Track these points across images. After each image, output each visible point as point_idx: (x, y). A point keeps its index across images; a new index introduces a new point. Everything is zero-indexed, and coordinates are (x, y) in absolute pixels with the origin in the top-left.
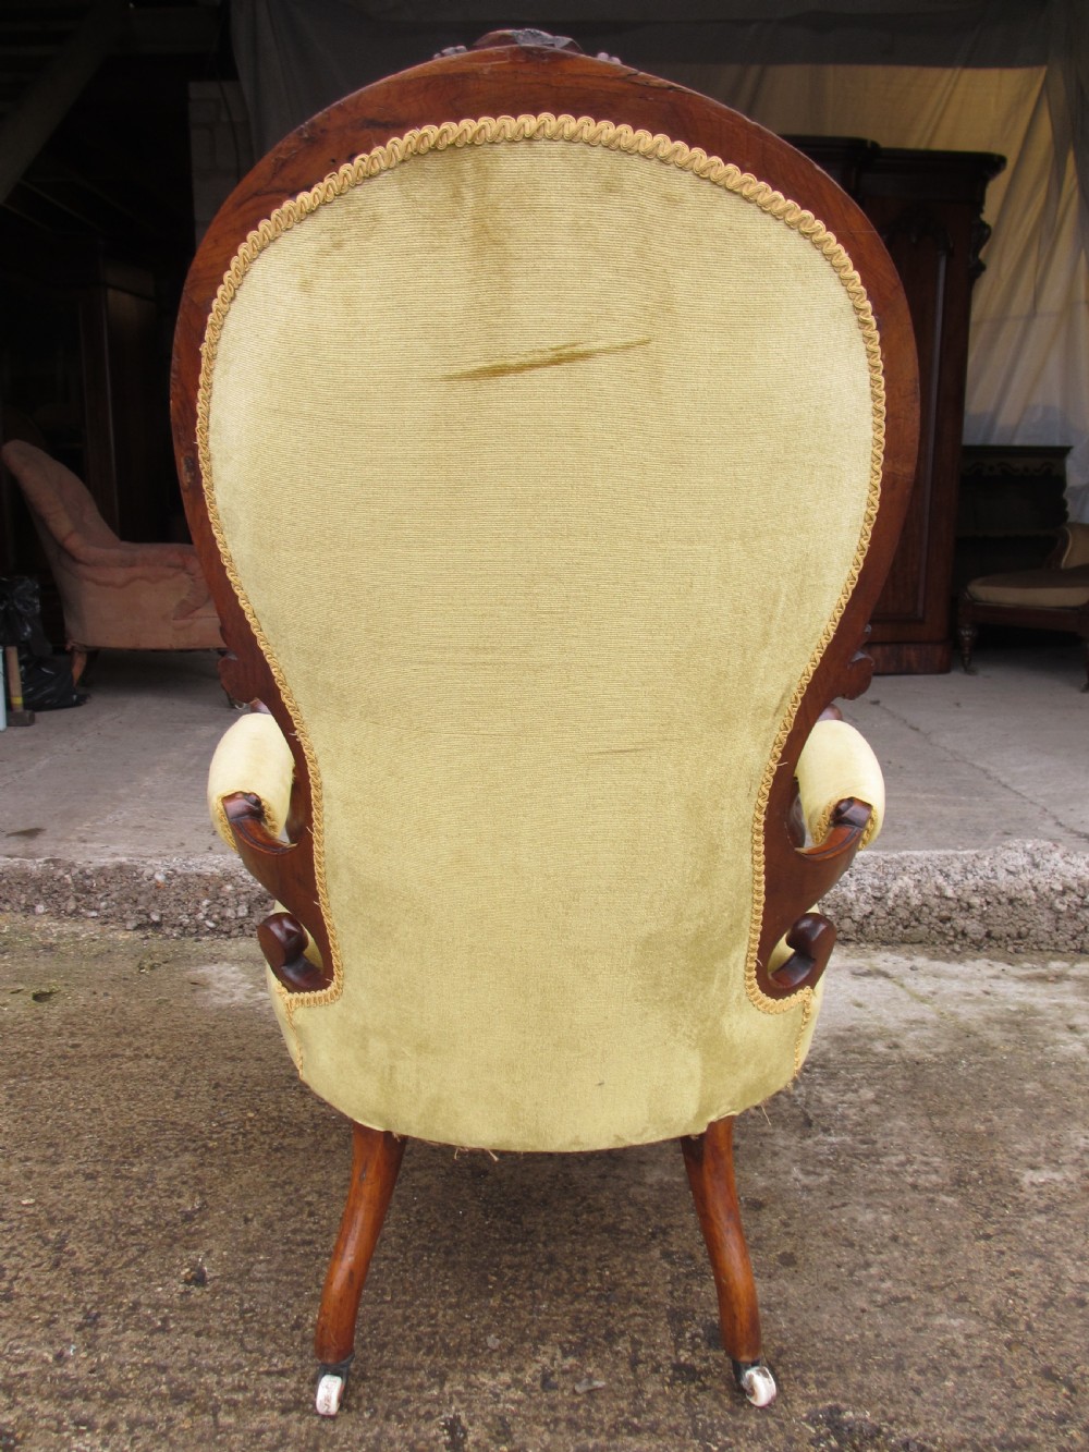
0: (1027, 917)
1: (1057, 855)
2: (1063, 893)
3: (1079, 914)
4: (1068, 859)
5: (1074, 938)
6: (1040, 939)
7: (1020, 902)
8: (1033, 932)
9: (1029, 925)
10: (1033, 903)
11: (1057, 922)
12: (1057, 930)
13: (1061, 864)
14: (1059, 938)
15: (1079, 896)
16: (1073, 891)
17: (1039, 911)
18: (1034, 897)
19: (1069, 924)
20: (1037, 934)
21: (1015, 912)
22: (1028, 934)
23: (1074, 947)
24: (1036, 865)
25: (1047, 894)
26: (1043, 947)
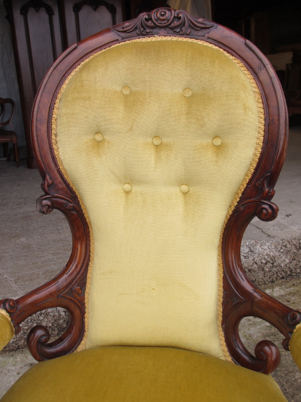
0: (255, 275)
1: (258, 246)
2: (266, 263)
3: (272, 270)
4: (262, 247)
5: (270, 278)
6: (259, 281)
7: (253, 270)
8: (257, 279)
9: (256, 278)
10: (257, 269)
11: (265, 274)
12: (265, 277)
13: (260, 250)
14: (265, 279)
15: (271, 263)
16: (269, 262)
17: (259, 272)
18: (257, 267)
19: (268, 273)
20: (258, 280)
21: (251, 274)
22: (255, 280)
23: (270, 281)
24: (252, 251)
25: (261, 265)
26: (260, 283)
